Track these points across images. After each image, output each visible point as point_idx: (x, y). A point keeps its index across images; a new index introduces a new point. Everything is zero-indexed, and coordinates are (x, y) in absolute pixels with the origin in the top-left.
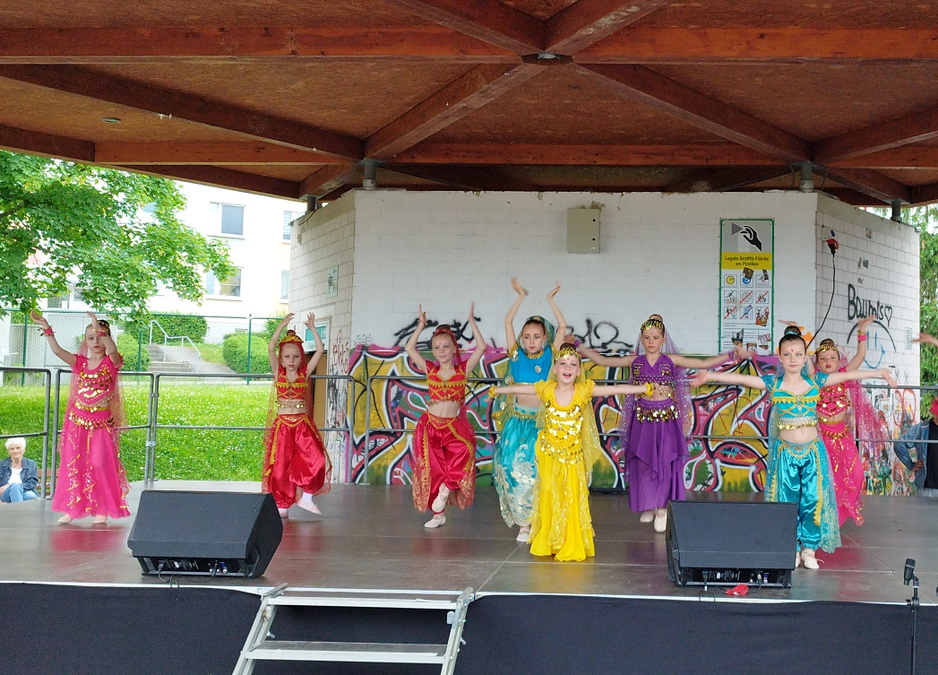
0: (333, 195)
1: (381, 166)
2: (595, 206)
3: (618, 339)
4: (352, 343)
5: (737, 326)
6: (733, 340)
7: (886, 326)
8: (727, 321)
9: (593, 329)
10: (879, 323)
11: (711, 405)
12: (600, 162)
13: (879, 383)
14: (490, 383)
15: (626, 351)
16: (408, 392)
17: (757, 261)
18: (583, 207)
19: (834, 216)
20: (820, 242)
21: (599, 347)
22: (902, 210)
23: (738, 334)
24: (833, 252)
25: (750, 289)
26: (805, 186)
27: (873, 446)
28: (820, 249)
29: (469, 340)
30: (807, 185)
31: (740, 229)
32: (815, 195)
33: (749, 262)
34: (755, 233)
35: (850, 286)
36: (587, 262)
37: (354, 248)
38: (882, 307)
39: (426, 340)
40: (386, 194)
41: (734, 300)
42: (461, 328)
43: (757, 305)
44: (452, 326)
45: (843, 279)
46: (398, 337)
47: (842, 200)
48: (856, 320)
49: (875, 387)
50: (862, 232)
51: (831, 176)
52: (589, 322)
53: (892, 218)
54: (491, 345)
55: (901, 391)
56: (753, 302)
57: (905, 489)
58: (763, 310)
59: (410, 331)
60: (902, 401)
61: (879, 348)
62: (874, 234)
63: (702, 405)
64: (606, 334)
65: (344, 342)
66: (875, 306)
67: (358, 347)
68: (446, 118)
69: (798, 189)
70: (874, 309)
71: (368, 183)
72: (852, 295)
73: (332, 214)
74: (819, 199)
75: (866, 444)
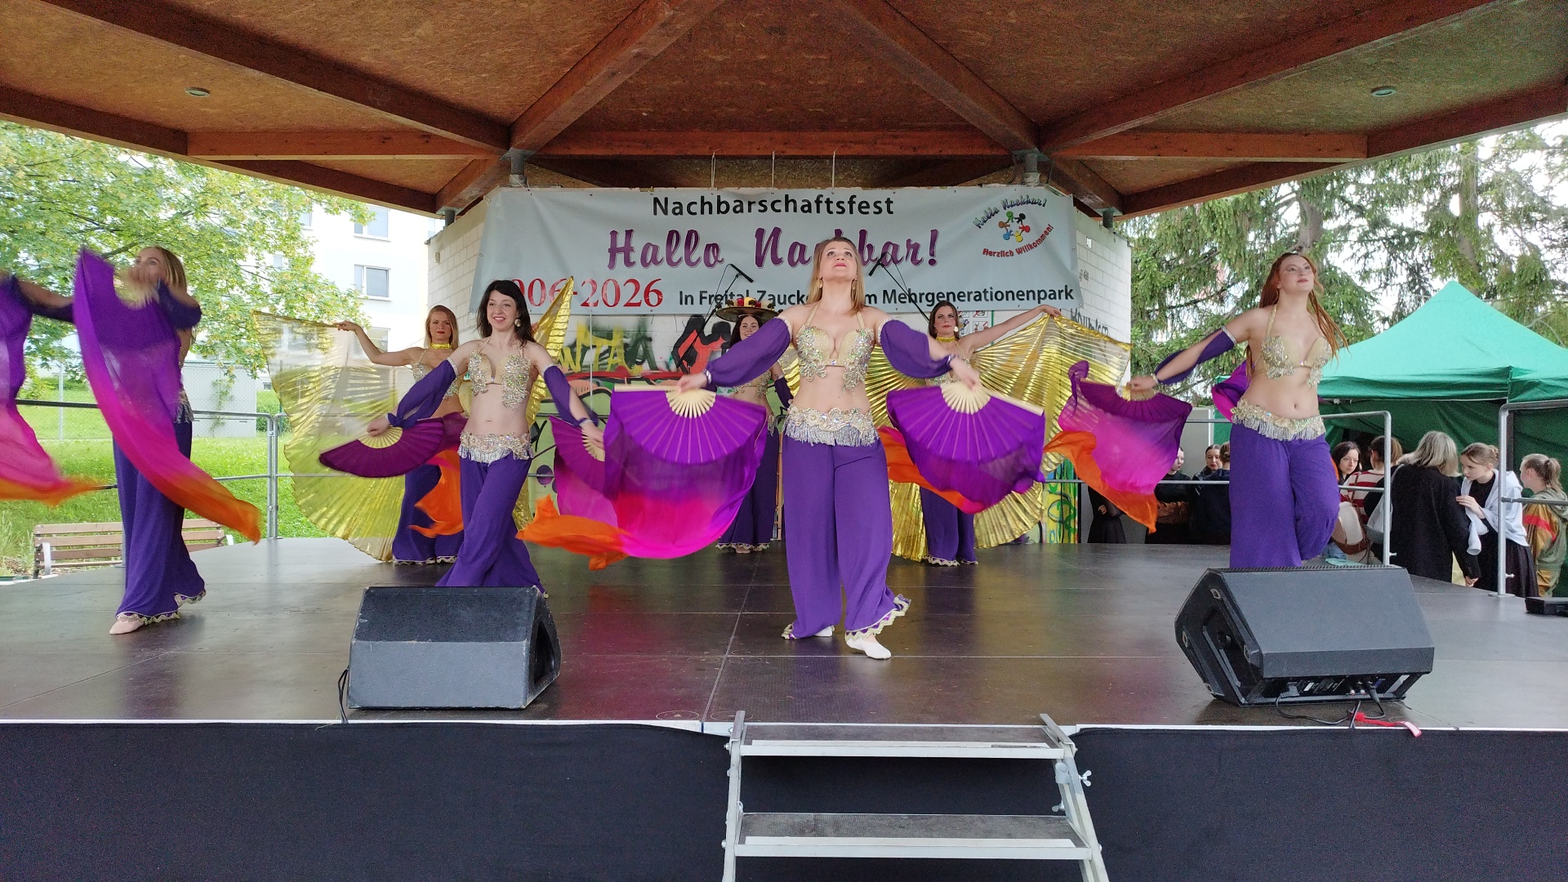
1: (530, 157)
12: (790, 152)
22: (1114, 221)
26: (1028, 180)
30: (1033, 177)
50: (1083, 239)
56: (970, 316)
62: (1093, 244)
69: (1023, 183)
71: (515, 178)
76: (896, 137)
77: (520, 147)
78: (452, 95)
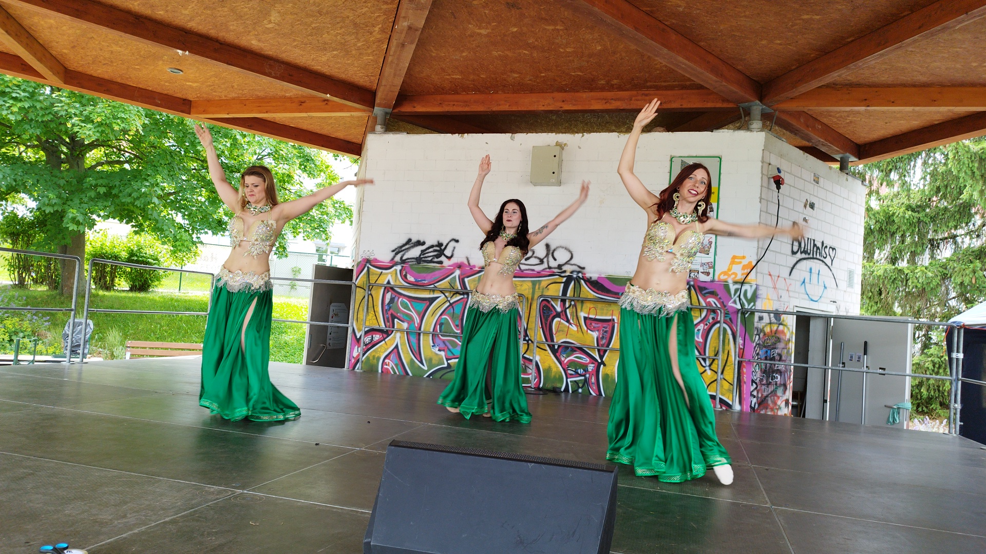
3: (572, 262)
4: (360, 257)
7: (829, 265)
9: (551, 252)
10: (823, 261)
12: (566, 108)
15: (579, 272)
19: (781, 156)
20: (765, 179)
21: (555, 268)
24: (778, 188)
26: (753, 126)
28: (765, 184)
29: (449, 258)
30: (757, 124)
32: (764, 133)
36: (549, 194)
38: (826, 247)
39: (415, 257)
40: (390, 136)
42: (443, 248)
44: (436, 246)
45: (788, 216)
46: (394, 253)
48: (799, 256)
50: (809, 176)
52: (548, 246)
53: (839, 169)
54: (466, 262)
59: (403, 248)
62: (821, 180)
64: (562, 257)
66: (819, 245)
67: (364, 260)
70: (818, 248)
71: (378, 128)
74: (766, 139)
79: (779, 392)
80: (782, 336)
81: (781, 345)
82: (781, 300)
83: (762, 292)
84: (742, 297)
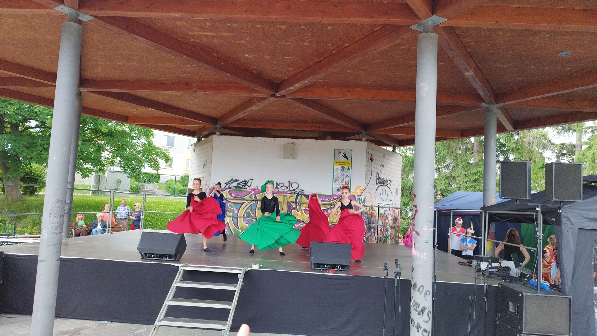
0: (206, 136)
1: (222, 128)
2: (293, 143)
3: (299, 188)
4: (211, 186)
5: (339, 185)
6: (337, 190)
7: (389, 187)
8: (335, 183)
9: (291, 184)
10: (387, 186)
11: (329, 211)
12: (295, 129)
13: (386, 206)
14: (256, 201)
15: (301, 192)
16: (228, 203)
17: (346, 164)
18: (289, 144)
19: (372, 149)
20: (367, 158)
21: (292, 190)
22: (396, 148)
23: (339, 188)
24: (372, 162)
25: (344, 173)
26: (362, 140)
27: (383, 227)
28: (367, 161)
29: (249, 187)
30: (364, 139)
31: (341, 153)
32: (366, 142)
33: (343, 164)
34: (346, 154)
35: (377, 173)
36: (290, 162)
37: (212, 154)
38: (388, 180)
39: (235, 186)
40: (224, 137)
41: (338, 177)
42: (247, 182)
43: (346, 178)
44: (244, 182)
45: (375, 171)
46: (226, 184)
47: (375, 144)
48: (379, 185)
49: (385, 207)
50: (382, 155)
51: (372, 136)
52: (289, 182)
53: (393, 151)
54: (257, 188)
55: (394, 209)
56: (344, 177)
57: (394, 242)
58: (348, 180)
59: (230, 182)
60: (394, 212)
61: (387, 194)
62: (386, 156)
63: (326, 211)
64: (295, 186)
65: (208, 186)
66: (386, 180)
67: (212, 187)
68: (244, 113)
69: (360, 140)
70: (385, 181)
71: (218, 133)
72: (378, 176)
73: (205, 142)
74: (367, 144)
75: (381, 226)
76: (325, 126)
77: (221, 125)
78: (201, 113)
79: (373, 235)
80: (373, 215)
81: (373, 218)
82: (373, 201)
83: (367, 199)
84: (360, 201)
